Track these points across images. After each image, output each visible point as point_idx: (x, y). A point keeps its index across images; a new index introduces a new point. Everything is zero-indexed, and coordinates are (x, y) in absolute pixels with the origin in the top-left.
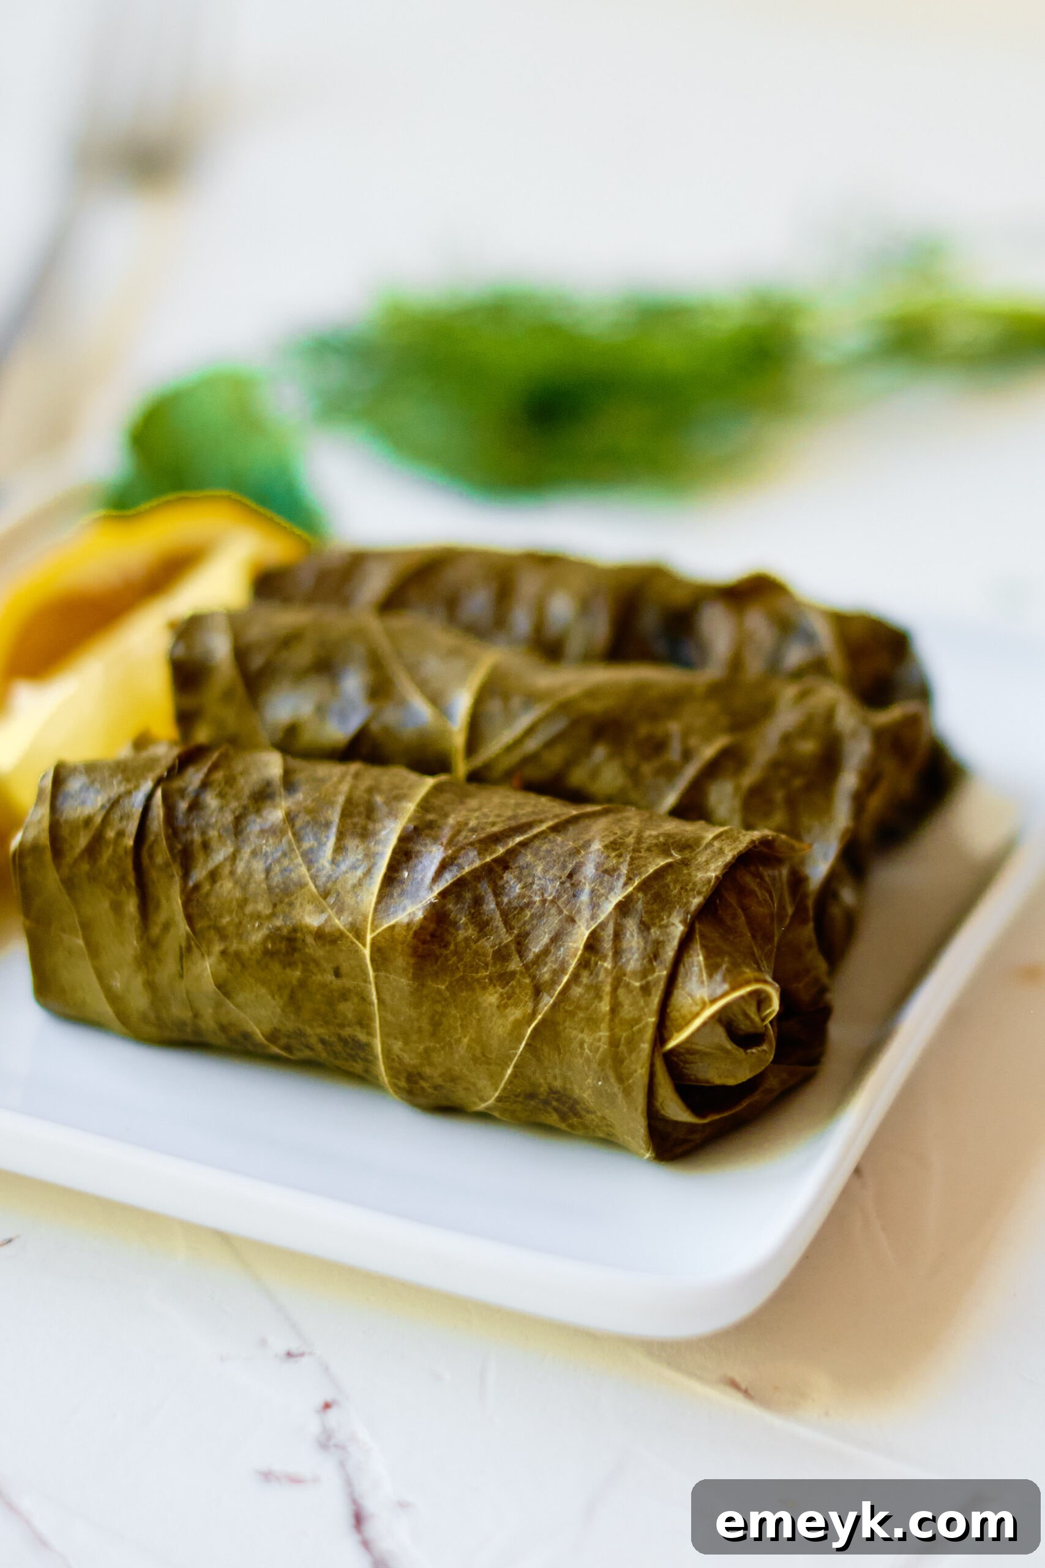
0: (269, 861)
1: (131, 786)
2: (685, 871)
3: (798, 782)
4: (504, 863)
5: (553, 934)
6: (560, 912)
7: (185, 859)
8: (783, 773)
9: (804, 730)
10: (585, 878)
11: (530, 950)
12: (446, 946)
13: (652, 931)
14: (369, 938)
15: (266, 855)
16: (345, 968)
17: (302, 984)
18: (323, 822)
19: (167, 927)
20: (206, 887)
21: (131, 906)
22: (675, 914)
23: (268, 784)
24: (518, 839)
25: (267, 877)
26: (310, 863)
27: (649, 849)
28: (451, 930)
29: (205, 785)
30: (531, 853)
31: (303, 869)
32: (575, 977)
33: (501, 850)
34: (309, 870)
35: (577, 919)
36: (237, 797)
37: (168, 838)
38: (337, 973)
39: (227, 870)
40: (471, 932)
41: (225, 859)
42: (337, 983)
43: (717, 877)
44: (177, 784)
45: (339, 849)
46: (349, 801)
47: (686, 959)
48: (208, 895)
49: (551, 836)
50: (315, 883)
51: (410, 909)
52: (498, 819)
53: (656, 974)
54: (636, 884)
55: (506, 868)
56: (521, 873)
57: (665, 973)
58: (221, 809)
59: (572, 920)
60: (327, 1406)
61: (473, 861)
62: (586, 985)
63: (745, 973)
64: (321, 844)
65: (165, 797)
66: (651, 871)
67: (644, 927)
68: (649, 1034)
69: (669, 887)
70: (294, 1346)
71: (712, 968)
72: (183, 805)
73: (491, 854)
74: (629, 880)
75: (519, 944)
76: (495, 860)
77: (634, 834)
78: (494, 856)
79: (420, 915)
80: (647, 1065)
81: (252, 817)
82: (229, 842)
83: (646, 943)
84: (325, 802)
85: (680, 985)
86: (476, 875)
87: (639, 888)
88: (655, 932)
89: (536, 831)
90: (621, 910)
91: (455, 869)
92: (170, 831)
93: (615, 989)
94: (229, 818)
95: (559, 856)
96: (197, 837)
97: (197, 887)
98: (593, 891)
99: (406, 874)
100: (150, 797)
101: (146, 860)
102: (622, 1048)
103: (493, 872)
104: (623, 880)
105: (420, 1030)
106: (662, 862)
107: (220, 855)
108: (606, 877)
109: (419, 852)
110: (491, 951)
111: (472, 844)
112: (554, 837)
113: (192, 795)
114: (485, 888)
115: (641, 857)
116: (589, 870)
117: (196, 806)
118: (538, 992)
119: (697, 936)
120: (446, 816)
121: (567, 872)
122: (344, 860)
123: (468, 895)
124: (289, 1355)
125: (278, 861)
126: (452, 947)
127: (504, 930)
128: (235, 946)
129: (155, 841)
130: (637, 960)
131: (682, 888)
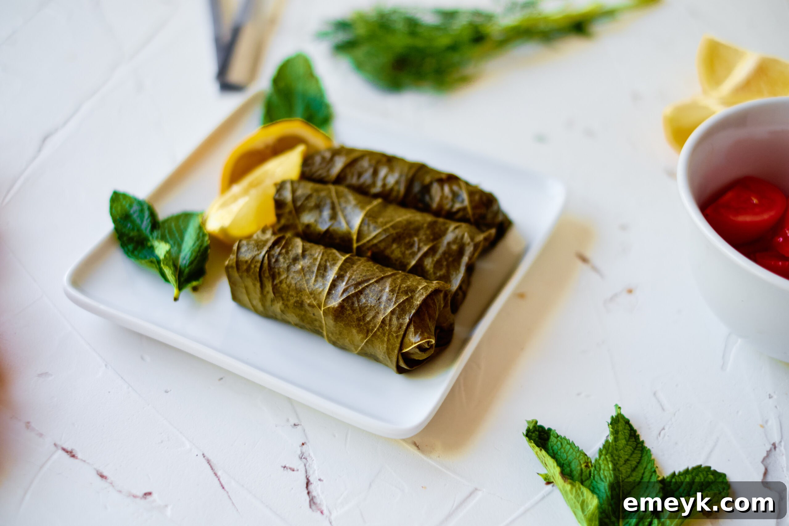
0: (296, 281)
1: (259, 252)
2: (411, 301)
3: (451, 259)
4: (361, 292)
5: (373, 316)
6: (375, 310)
7: (273, 277)
8: (447, 256)
9: (455, 241)
10: (383, 301)
11: (366, 319)
12: (343, 315)
13: (400, 320)
14: (322, 309)
15: (295, 279)
16: (316, 314)
17: (304, 315)
18: (312, 271)
19: (268, 292)
20: (279, 285)
21: (258, 285)
22: (407, 315)
23: (298, 255)
24: (366, 284)
25: (295, 286)
26: (307, 284)
27: (402, 292)
28: (345, 310)
29: (280, 254)
30: (369, 289)
31: (306, 285)
32: (378, 329)
33: (360, 288)
34: (307, 285)
35: (380, 313)
36: (289, 259)
37: (269, 270)
38: (314, 314)
39: (284, 281)
40: (350, 312)
41: (284, 278)
42: (314, 317)
43: (420, 304)
44: (273, 252)
45: (316, 281)
46: (320, 265)
47: (409, 329)
48: (279, 287)
49: (375, 284)
50: (308, 290)
51: (334, 304)
52: (361, 276)
53: (400, 333)
54: (397, 305)
55: (361, 294)
56: (365, 296)
57: (403, 333)
58: (284, 262)
59: (378, 313)
60: (303, 444)
61: (352, 291)
62: (381, 332)
63: (425, 335)
64: (311, 278)
65: (268, 257)
66: (401, 301)
67: (398, 319)
68: (397, 348)
69: (406, 306)
70: (296, 422)
71: (416, 333)
72: (273, 260)
73: (357, 289)
74: (395, 303)
75: (363, 317)
76: (359, 291)
77: (398, 287)
78: (358, 290)
79: (337, 306)
80: (396, 356)
81: (292, 266)
82: (285, 273)
83: (398, 323)
84: (313, 264)
85: (407, 336)
86: (353, 295)
87: (397, 306)
88: (401, 321)
89: (371, 282)
90: (392, 313)
91: (347, 292)
92: (269, 268)
93: (389, 335)
94: (286, 265)
95: (376, 291)
96: (276, 270)
97: (276, 285)
98: (385, 305)
99: (334, 292)
100: (264, 257)
101: (262, 275)
102: (390, 351)
103: (358, 295)
104: (393, 303)
105: (336, 333)
106: (405, 298)
107: (283, 277)
108: (389, 301)
109: (338, 285)
110: (356, 318)
111: (352, 285)
112: (376, 285)
113: (276, 257)
114: (355, 299)
115: (399, 295)
116: (384, 298)
117: (277, 261)
118: (368, 332)
119: (413, 323)
120: (346, 272)
121: (378, 298)
122: (317, 285)
123: (350, 301)
124: (295, 425)
125: (299, 281)
126: (345, 315)
127: (360, 313)
128: (286, 303)
129: (265, 270)
130: (395, 328)
131: (410, 307)
